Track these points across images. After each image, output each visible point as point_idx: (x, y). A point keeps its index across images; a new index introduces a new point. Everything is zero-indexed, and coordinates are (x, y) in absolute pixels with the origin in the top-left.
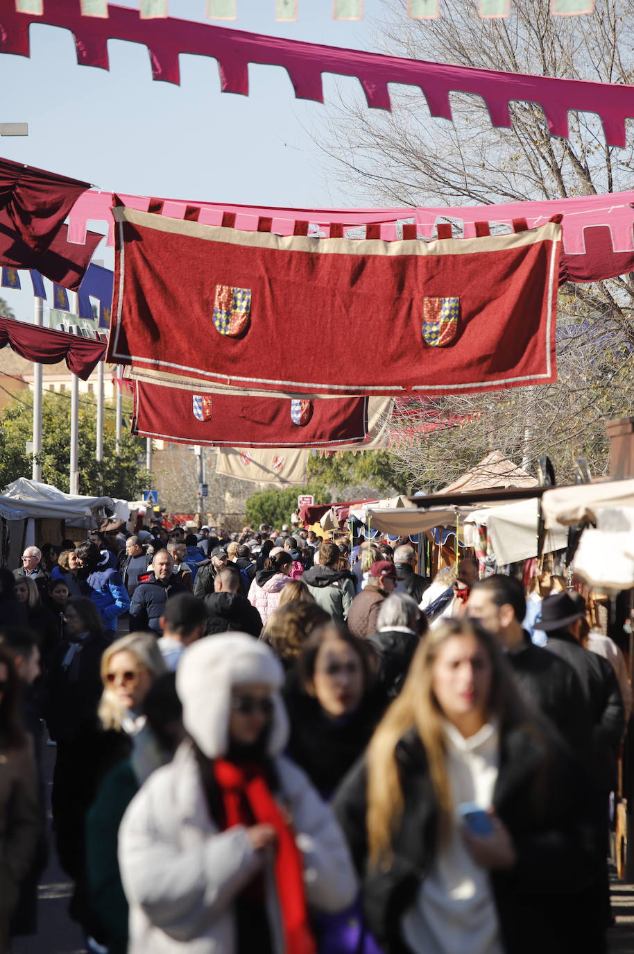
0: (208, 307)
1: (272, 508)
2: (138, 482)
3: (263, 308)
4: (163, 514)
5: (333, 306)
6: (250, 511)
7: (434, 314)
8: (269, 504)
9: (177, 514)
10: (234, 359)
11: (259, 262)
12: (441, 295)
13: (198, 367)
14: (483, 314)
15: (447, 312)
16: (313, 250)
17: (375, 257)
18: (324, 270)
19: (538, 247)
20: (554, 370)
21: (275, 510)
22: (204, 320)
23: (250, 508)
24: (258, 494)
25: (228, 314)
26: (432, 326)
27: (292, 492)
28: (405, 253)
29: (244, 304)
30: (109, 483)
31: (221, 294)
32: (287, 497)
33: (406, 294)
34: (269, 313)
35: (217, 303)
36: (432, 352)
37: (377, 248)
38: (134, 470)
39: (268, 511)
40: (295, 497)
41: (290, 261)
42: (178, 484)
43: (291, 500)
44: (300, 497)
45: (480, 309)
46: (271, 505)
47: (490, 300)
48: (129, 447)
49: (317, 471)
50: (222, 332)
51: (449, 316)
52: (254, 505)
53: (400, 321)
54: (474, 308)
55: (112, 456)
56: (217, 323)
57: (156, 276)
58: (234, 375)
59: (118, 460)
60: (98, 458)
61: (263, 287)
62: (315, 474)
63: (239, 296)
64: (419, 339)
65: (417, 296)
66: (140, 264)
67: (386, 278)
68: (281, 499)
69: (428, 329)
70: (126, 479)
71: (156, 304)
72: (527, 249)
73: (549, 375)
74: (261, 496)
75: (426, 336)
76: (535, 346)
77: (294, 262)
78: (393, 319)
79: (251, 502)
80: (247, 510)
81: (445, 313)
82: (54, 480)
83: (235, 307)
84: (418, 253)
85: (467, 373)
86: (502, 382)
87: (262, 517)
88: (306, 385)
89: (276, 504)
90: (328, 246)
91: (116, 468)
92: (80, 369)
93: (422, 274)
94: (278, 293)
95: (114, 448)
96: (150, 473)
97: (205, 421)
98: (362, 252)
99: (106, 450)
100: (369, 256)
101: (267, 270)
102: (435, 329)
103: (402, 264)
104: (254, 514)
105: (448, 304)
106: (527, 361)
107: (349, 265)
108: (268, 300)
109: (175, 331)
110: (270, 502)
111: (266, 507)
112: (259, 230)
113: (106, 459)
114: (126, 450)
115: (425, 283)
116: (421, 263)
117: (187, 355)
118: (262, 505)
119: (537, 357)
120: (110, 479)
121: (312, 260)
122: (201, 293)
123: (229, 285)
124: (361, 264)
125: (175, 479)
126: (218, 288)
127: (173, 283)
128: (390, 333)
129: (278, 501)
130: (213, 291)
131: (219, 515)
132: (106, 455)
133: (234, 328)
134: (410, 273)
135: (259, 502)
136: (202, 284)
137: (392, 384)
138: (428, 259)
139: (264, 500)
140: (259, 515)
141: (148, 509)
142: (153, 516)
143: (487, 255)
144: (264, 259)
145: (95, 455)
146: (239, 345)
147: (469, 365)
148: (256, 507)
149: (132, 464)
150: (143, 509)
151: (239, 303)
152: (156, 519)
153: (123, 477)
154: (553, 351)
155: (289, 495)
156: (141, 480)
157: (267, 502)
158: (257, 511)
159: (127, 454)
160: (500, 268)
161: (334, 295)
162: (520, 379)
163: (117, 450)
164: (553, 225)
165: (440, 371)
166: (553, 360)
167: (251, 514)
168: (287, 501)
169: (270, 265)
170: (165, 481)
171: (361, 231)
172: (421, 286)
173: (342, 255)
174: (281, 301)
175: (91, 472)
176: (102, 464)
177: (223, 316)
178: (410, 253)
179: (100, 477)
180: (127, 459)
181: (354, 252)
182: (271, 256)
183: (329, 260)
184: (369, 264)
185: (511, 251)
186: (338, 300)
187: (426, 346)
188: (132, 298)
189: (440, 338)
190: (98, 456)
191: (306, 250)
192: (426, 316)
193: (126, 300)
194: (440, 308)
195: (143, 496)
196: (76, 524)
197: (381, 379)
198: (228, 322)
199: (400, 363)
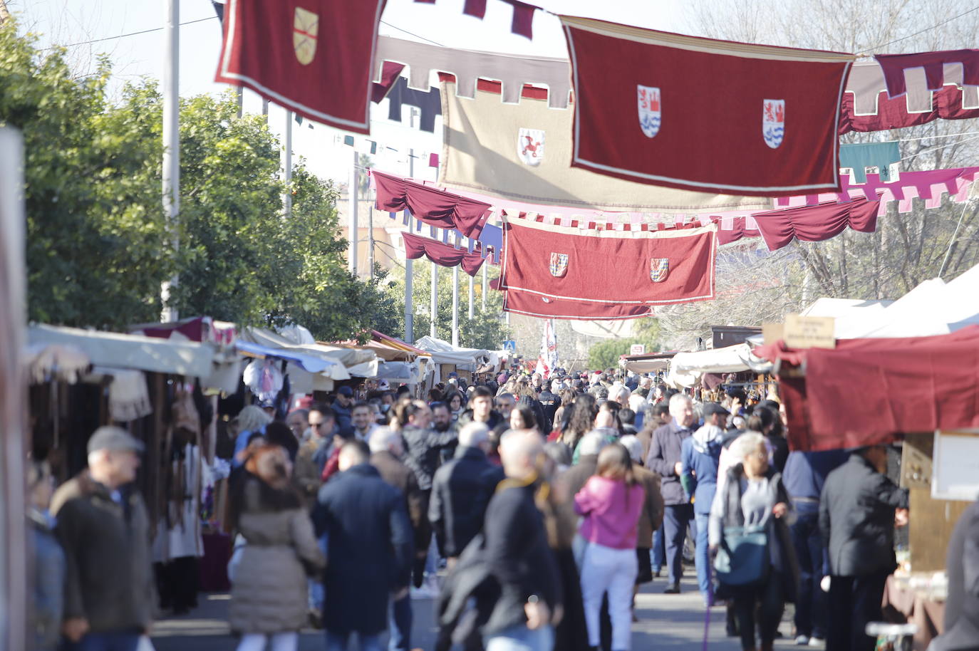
0: (547, 263)
1: (610, 355)
2: (500, 334)
3: (574, 264)
4: (520, 360)
5: (607, 263)
6: (592, 358)
7: (656, 267)
8: (607, 352)
9: (531, 360)
10: (560, 288)
11: (572, 241)
12: (659, 257)
13: (542, 292)
14: (680, 266)
15: (663, 266)
16: (598, 236)
17: (628, 239)
18: (603, 246)
19: (707, 235)
20: (714, 293)
21: (613, 357)
22: (545, 269)
23: (591, 355)
24: (599, 343)
25: (557, 266)
26: (655, 272)
27: (627, 342)
28: (643, 237)
29: (565, 262)
30: (479, 336)
31: (554, 257)
32: (623, 346)
33: (642, 257)
34: (577, 266)
35: (551, 261)
36: (655, 285)
37: (628, 235)
38: (497, 325)
39: (607, 357)
40: (629, 346)
41: (587, 241)
42: (532, 333)
43: (626, 348)
44: (633, 346)
45: (678, 265)
46: (609, 352)
47: (683, 260)
48: (492, 306)
49: (646, 325)
50: (554, 275)
51: (664, 268)
52: (595, 353)
53: (640, 270)
54: (675, 264)
55: (480, 314)
56: (552, 271)
57: (522, 248)
58: (560, 295)
59: (485, 318)
60: (470, 317)
61: (574, 253)
62: (644, 328)
63: (562, 258)
64: (648, 278)
65: (648, 259)
66: (515, 242)
67: (634, 250)
68: (618, 347)
69: (653, 274)
70: (491, 332)
71: (522, 262)
72: (700, 236)
73: (711, 296)
74: (601, 344)
75: (653, 277)
76: (705, 281)
77: (588, 242)
78: (637, 268)
79: (593, 350)
80: (589, 356)
81: (662, 265)
82: (440, 335)
83: (560, 263)
84: (648, 237)
85: (672, 295)
86: (689, 299)
87: (602, 363)
88: (594, 300)
89: (613, 351)
90: (605, 234)
91: (484, 324)
92: (470, 270)
93: (650, 247)
94: (581, 256)
95: (481, 308)
96: (509, 326)
97: (550, 303)
98: (621, 237)
99: (476, 311)
100: (625, 239)
101: (576, 245)
102: (657, 274)
103: (641, 243)
104: (595, 360)
105: (663, 262)
106: (701, 289)
107: (615, 243)
108: (576, 260)
109: (531, 274)
110: (608, 350)
111: (605, 355)
112: (572, 226)
113: (476, 317)
114: (491, 309)
115: (652, 252)
116: (650, 242)
117: (537, 286)
118: (602, 353)
119: (706, 287)
120: (479, 333)
121: (597, 241)
122: (544, 256)
123: (557, 252)
124: (621, 243)
125: (529, 329)
126: (552, 254)
127: (530, 252)
128: (635, 275)
129: (615, 349)
130: (549, 255)
131: (565, 361)
132: (475, 314)
133: (560, 273)
134: (645, 247)
135: (599, 351)
136: (544, 252)
137: (636, 300)
138: (653, 240)
139: (603, 348)
140: (599, 361)
141: (509, 356)
142: (513, 362)
143: (682, 238)
144: (574, 240)
145: (468, 315)
146: (562, 281)
147: (673, 291)
148: (597, 355)
149: (496, 320)
150: (506, 357)
151: (562, 261)
152: (515, 364)
153: (488, 331)
154: (714, 284)
155: (625, 344)
156: (503, 333)
157: (606, 350)
158: (598, 357)
159: (491, 312)
160: (689, 244)
161: (608, 258)
162: (697, 298)
163: (483, 310)
164: (714, 224)
165: (658, 294)
166: (713, 289)
167: (593, 360)
168: (623, 349)
169: (577, 243)
170: (520, 331)
171: (622, 227)
172: (650, 253)
173: (612, 239)
174: (582, 260)
175: (465, 328)
176: (473, 321)
177: (555, 268)
178: (645, 237)
179: (472, 333)
180: (491, 316)
181: (618, 237)
182: (578, 239)
183: (605, 242)
184: (625, 243)
185: (693, 237)
186: (610, 259)
187: (652, 282)
188: (511, 259)
189: (659, 278)
190: (470, 315)
191: (595, 236)
192: (652, 267)
193: (508, 260)
194: (659, 263)
195: (503, 345)
196: (464, 368)
197: (630, 298)
198: (557, 270)
199: (640, 290)
